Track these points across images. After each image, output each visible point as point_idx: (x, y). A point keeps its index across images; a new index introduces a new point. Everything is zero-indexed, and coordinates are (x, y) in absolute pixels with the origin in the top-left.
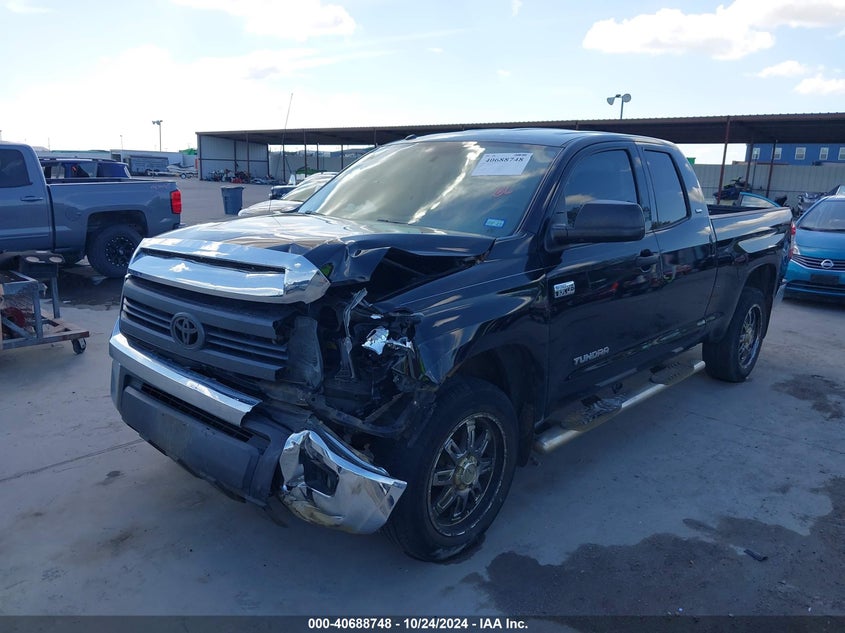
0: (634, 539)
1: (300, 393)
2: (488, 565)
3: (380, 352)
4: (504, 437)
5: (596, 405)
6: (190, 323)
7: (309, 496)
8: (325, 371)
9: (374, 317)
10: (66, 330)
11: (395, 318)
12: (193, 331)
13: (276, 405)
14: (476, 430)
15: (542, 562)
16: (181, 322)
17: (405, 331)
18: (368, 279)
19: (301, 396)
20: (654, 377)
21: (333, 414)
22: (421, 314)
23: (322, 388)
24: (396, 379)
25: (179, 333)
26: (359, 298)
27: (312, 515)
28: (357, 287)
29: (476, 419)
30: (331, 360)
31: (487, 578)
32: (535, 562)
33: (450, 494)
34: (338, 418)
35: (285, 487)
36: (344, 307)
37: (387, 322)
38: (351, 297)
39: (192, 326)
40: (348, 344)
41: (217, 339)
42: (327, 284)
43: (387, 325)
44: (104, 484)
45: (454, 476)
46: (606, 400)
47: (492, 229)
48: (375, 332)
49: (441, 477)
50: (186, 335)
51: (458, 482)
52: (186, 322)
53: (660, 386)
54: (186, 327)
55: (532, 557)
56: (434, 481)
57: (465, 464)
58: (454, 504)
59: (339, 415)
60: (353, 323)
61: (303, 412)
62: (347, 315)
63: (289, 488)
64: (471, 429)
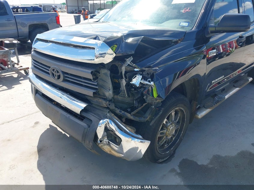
0: (234, 153)
1: (104, 102)
2: (178, 165)
3: (138, 86)
4: (185, 115)
5: (216, 98)
6: (57, 71)
7: (109, 144)
8: (114, 92)
9: (136, 70)
10: (21, 67)
11: (145, 70)
12: (59, 74)
13: (94, 105)
14: (175, 114)
15: (199, 163)
16: (54, 70)
17: (149, 76)
18: (133, 52)
19: (104, 104)
20: (235, 85)
21: (118, 111)
22: (157, 68)
23: (113, 99)
24: (145, 97)
25: (53, 74)
26: (129, 61)
27: (110, 151)
28: (128, 56)
29: (175, 110)
30: (116, 88)
31: (179, 171)
32: (196, 163)
33: (164, 139)
34: (120, 113)
35: (99, 141)
36: (122, 66)
37: (141, 72)
38: (125, 61)
39: (58, 72)
40: (124, 82)
41: (69, 78)
42: (114, 55)
43: (141, 73)
44: (33, 127)
45: (166, 132)
46: (219, 95)
47: (183, 27)
48: (136, 76)
49: (161, 134)
50: (56, 75)
51: (167, 134)
52: (55, 70)
53: (237, 89)
54: (55, 72)
55: (195, 161)
56: (159, 135)
57: (171, 127)
58: (165, 142)
59: (120, 112)
60: (126, 72)
61: (105, 110)
62: (123, 69)
63: (101, 141)
64: (173, 114)
